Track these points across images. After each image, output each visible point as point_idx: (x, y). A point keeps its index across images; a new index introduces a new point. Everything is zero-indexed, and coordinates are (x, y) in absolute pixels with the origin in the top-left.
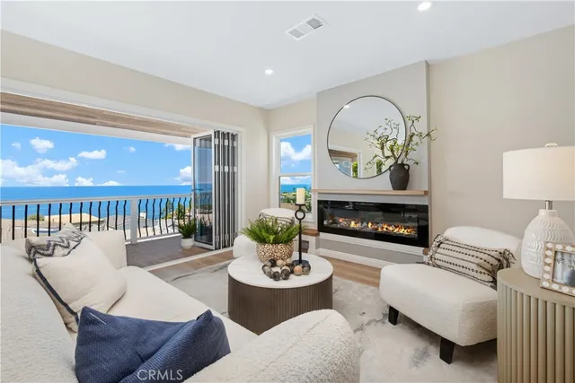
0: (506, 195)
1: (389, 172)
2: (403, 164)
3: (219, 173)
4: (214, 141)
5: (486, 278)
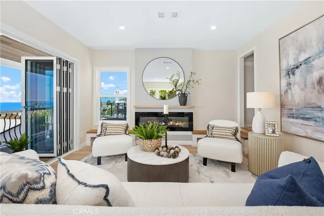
2: (185, 94)
3: (60, 93)
4: (56, 66)
5: (234, 137)
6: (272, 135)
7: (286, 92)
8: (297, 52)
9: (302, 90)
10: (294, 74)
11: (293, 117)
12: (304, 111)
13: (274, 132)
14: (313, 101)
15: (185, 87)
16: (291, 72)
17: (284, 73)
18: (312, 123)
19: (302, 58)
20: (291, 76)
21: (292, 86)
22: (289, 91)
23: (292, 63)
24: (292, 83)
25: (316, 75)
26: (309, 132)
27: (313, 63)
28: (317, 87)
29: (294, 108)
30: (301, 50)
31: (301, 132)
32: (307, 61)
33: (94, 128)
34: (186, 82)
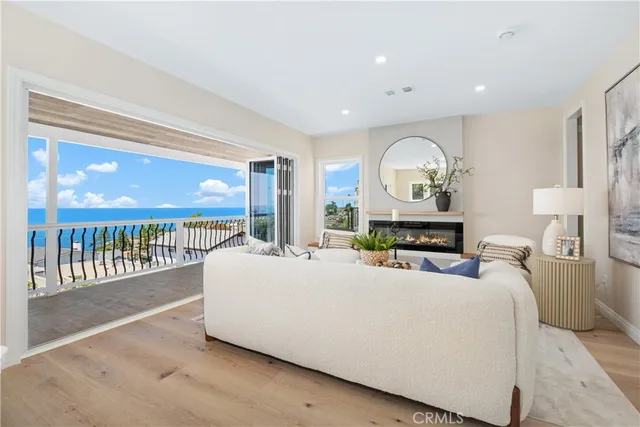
0: (536, 211)
1: (434, 198)
2: (446, 192)
3: (281, 196)
4: (277, 166)
5: (518, 263)
6: (567, 258)
7: (614, 185)
8: (623, 117)
9: (629, 182)
10: (620, 155)
11: (621, 231)
12: (631, 220)
13: (571, 253)
15: (447, 181)
16: (618, 151)
17: (611, 152)
18: (637, 240)
19: (628, 128)
20: (618, 159)
21: (619, 176)
22: (616, 184)
23: (618, 136)
24: (619, 170)
26: (636, 255)
27: (638, 138)
29: (622, 214)
30: (627, 114)
32: (632, 134)
33: (316, 241)
34: (450, 172)
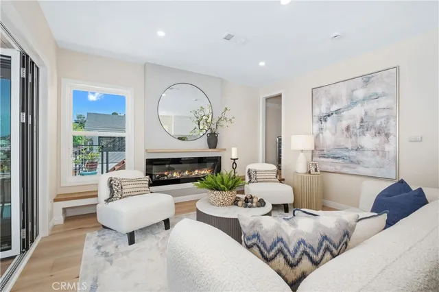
5: (277, 180)
7: (318, 135)
8: (329, 103)
9: (333, 134)
10: (325, 121)
11: (325, 157)
12: (334, 151)
13: (316, 170)
14: (342, 144)
16: (323, 119)
17: (316, 119)
18: (340, 161)
19: (334, 108)
20: (323, 122)
21: (323, 131)
22: (321, 135)
23: (324, 111)
24: (324, 128)
25: (345, 123)
26: (338, 168)
27: (342, 113)
28: (345, 133)
29: (325, 149)
30: (333, 101)
31: (331, 168)
32: (337, 111)
